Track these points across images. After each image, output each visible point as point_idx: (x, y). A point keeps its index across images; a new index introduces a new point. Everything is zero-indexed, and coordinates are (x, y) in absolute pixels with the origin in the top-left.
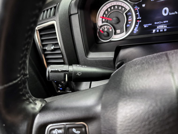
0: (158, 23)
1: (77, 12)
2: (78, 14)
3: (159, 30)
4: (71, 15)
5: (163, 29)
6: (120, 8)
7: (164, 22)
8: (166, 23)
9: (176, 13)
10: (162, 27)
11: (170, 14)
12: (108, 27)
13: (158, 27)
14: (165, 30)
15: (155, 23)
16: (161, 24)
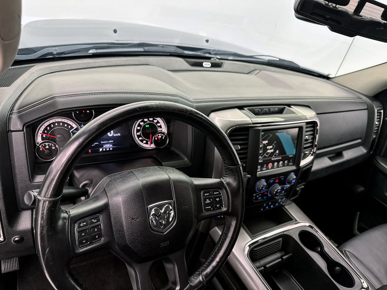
0: (104, 142)
1: (21, 129)
2: (22, 132)
3: (106, 149)
4: (9, 131)
5: (109, 148)
6: (66, 125)
7: (110, 142)
8: (111, 143)
9: (119, 134)
10: (108, 146)
11: (114, 135)
12: (50, 144)
13: (104, 146)
14: (111, 149)
15: (102, 142)
16: (107, 143)
